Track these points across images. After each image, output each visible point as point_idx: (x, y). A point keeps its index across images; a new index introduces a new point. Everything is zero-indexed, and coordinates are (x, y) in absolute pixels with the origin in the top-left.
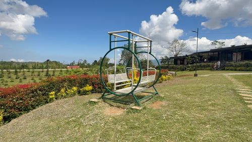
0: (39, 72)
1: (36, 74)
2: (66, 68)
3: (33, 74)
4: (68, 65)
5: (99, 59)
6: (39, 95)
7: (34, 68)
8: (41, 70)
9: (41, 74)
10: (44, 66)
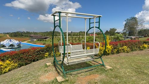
0: (75, 38)
1: (74, 38)
2: (89, 35)
3: (73, 39)
4: (90, 34)
5: (110, 29)
6: (41, 54)
7: (74, 35)
8: (76, 36)
9: (76, 38)
10: (78, 34)
